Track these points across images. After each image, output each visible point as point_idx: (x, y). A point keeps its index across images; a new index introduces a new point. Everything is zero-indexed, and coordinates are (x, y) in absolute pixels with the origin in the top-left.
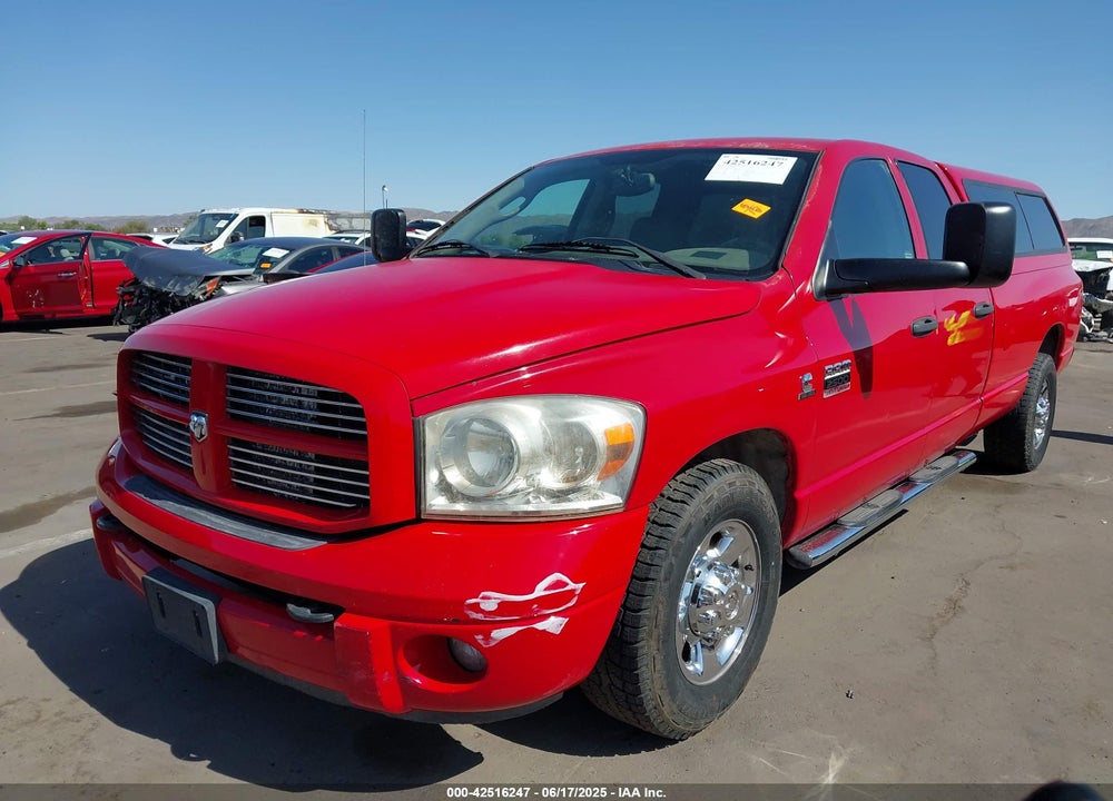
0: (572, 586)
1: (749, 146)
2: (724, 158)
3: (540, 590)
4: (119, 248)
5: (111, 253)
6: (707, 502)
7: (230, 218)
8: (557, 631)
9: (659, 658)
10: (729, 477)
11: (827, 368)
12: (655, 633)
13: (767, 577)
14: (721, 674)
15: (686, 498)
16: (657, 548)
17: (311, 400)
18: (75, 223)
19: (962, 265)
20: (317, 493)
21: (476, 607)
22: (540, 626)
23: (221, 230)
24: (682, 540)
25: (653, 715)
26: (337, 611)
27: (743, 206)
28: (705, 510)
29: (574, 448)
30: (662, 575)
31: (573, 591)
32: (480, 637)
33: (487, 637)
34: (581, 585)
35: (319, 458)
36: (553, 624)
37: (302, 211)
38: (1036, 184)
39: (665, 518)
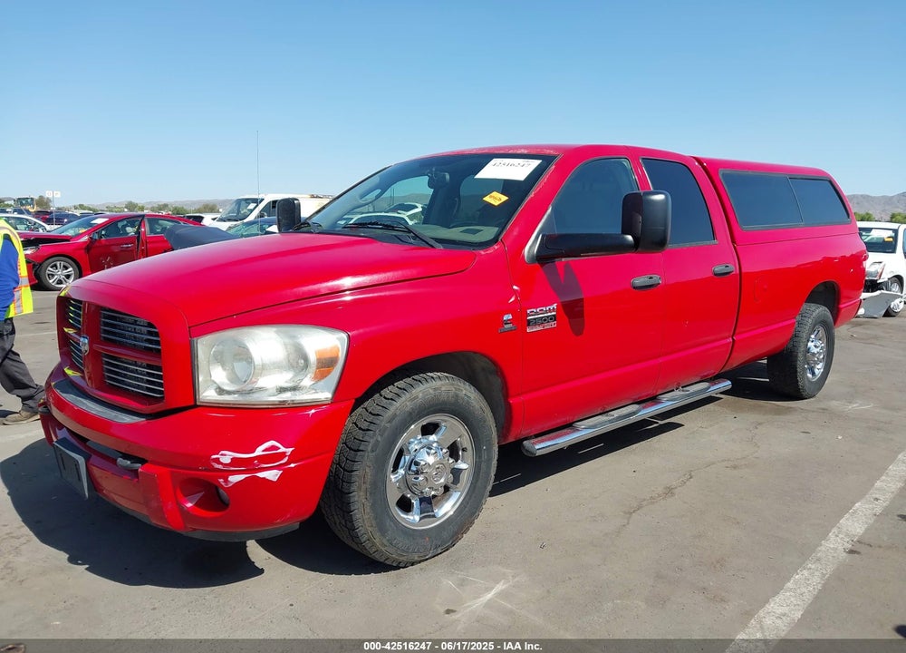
0: (282, 449)
1: (515, 152)
2: (495, 161)
3: (259, 451)
4: (168, 224)
5: (164, 229)
6: (412, 400)
7: (257, 201)
8: (275, 479)
9: (368, 505)
10: (437, 383)
11: (528, 311)
12: (363, 487)
13: (480, 457)
14: (438, 523)
15: (394, 397)
16: (368, 430)
17: (143, 328)
18: (165, 206)
19: (630, 238)
20: (149, 390)
21: (217, 461)
22: (261, 475)
23: (252, 211)
24: (388, 425)
25: (368, 545)
26: (143, 461)
27: (491, 197)
28: (409, 406)
29: (299, 360)
30: (369, 449)
31: (284, 453)
32: (221, 480)
33: (226, 481)
34: (291, 449)
35: (149, 367)
36: (272, 475)
37: (313, 197)
38: (828, 172)
39: (378, 410)
